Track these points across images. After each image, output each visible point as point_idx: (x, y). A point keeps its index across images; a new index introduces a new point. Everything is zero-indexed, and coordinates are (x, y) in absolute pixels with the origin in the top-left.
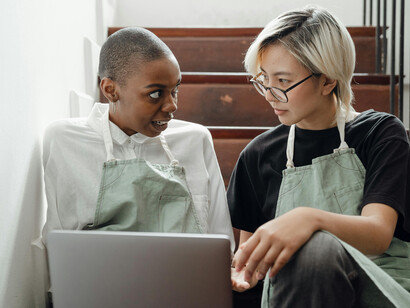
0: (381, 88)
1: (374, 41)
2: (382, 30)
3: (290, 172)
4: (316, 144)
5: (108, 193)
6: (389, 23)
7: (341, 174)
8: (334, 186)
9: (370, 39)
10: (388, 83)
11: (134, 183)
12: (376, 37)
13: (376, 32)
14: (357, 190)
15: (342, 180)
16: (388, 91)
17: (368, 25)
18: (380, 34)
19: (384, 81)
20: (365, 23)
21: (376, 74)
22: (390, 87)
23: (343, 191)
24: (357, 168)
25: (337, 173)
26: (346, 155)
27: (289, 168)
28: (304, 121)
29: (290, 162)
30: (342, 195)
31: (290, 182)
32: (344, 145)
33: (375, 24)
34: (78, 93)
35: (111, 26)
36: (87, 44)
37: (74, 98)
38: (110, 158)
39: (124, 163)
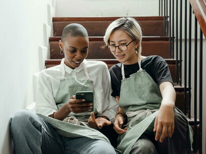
0: (166, 42)
2: (166, 17)
3: (124, 80)
4: (131, 69)
5: (60, 91)
6: (169, 15)
7: (141, 79)
8: (139, 84)
9: (162, 21)
10: (168, 40)
11: (69, 87)
12: (164, 21)
14: (148, 84)
15: (142, 82)
17: (161, 15)
18: (165, 19)
19: (167, 39)
21: (164, 37)
22: (169, 42)
23: (143, 85)
25: (140, 79)
26: (142, 72)
28: (126, 62)
29: (124, 77)
30: (143, 87)
31: (125, 84)
32: (141, 69)
33: (163, 15)
34: (42, 47)
35: (54, 17)
36: (45, 26)
37: (40, 49)
38: (63, 77)
39: (67, 79)
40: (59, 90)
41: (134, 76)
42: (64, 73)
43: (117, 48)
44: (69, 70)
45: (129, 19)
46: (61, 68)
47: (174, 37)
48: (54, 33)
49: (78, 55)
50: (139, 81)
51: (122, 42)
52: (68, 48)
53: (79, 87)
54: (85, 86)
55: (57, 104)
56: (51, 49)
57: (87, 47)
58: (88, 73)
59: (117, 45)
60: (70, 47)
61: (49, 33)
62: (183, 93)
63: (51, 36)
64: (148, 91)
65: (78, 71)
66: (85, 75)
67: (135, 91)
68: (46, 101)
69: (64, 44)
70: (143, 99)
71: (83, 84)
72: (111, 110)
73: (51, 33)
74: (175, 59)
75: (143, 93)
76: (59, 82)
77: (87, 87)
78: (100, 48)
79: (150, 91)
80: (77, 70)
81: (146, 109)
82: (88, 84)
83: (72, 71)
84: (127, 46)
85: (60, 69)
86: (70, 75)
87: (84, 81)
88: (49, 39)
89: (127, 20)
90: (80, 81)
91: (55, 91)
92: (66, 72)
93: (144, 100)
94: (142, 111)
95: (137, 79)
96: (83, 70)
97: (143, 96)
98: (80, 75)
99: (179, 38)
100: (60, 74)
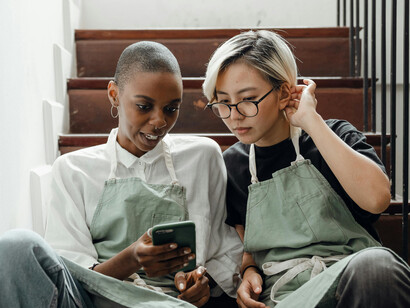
1: (347, 42)
2: (355, 30)
3: (256, 186)
6: (362, 24)
8: (295, 196)
9: (344, 39)
10: (362, 86)
12: (350, 39)
13: (350, 34)
14: (318, 196)
15: (303, 189)
16: (361, 94)
17: (342, 25)
18: (353, 35)
19: (357, 84)
20: (339, 24)
21: (350, 78)
22: (363, 90)
23: (305, 199)
24: (314, 176)
25: (297, 183)
26: (303, 166)
27: (254, 183)
29: (254, 178)
30: (304, 203)
31: (257, 196)
32: (300, 158)
33: (348, 25)
34: (50, 102)
35: (78, 28)
36: (57, 51)
37: (47, 108)
38: (111, 176)
39: (122, 182)
40: (100, 207)
41: (283, 176)
42: (114, 166)
43: (233, 108)
44: (128, 159)
45: (264, 34)
46: (108, 153)
47: (375, 79)
48: (79, 67)
49: (156, 117)
50: (296, 188)
51: (246, 94)
52: (133, 99)
53: (151, 203)
54: (166, 199)
55: (95, 241)
56: (71, 109)
57: (179, 100)
58: (175, 167)
59: (233, 102)
60: (138, 96)
61: (68, 69)
62: (399, 215)
63: (72, 75)
64: (318, 212)
65: (150, 162)
66: (167, 172)
67: (284, 214)
68: (69, 234)
69: (122, 90)
70: (303, 233)
71: (160, 195)
72: (224, 258)
73: (72, 70)
74: (379, 133)
75: (305, 219)
76: (102, 186)
77: (170, 203)
78: (193, 106)
79: (322, 213)
80: (147, 159)
81: (310, 256)
82: (174, 196)
83: (136, 163)
84: (256, 104)
85: (106, 155)
86: (131, 170)
87: (163, 186)
88: (68, 84)
89: (259, 37)
90: (154, 187)
91: (91, 209)
92: (119, 164)
93: (307, 236)
94: (300, 260)
95: (290, 184)
96: (162, 159)
97: (305, 225)
98: (154, 173)
99: (388, 81)
100: (106, 166)
